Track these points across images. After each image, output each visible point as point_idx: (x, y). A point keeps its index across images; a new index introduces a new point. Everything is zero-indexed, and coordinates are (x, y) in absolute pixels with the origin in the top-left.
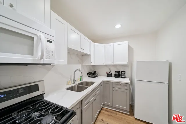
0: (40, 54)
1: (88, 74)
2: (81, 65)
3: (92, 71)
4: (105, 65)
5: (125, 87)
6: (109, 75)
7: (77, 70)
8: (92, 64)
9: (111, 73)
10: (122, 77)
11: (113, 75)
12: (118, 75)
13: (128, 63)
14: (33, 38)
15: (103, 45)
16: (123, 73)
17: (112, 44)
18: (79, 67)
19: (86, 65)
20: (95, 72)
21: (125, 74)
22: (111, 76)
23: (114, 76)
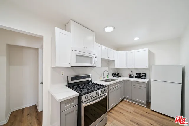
0: (93, 63)
1: (113, 74)
2: (107, 68)
3: (116, 72)
4: (127, 68)
5: (143, 86)
6: (131, 76)
7: (105, 71)
8: (115, 67)
9: (133, 75)
10: (142, 79)
11: (134, 76)
12: (139, 76)
13: (147, 66)
14: (91, 57)
15: (126, 52)
16: (143, 75)
17: (133, 51)
18: (107, 69)
19: (112, 68)
20: (119, 73)
21: (145, 76)
22: (133, 77)
23: (135, 78)
